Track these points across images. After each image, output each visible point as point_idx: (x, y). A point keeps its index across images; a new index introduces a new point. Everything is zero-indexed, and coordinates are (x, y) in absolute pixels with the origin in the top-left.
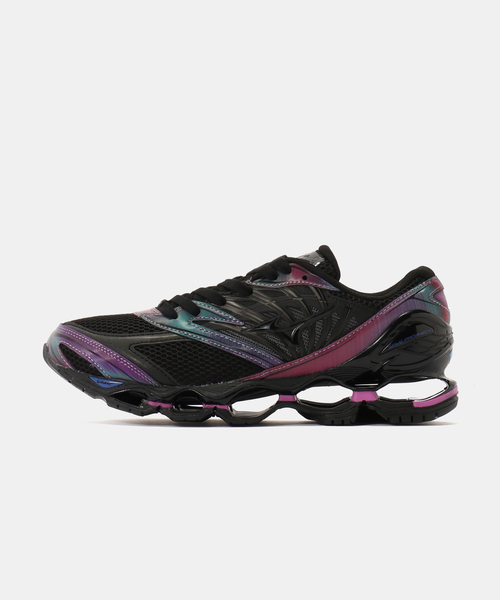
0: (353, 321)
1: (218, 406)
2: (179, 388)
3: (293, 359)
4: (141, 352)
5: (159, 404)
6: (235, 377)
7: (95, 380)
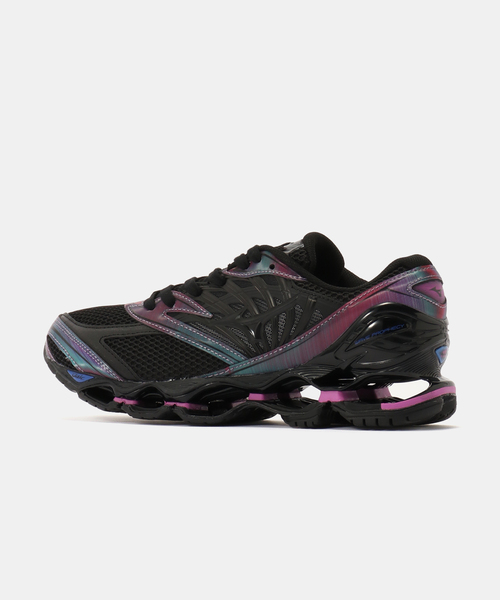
0: (317, 313)
1: (178, 404)
2: (142, 383)
3: (257, 355)
4: (110, 345)
5: (123, 400)
6: (198, 374)
7: (71, 373)
